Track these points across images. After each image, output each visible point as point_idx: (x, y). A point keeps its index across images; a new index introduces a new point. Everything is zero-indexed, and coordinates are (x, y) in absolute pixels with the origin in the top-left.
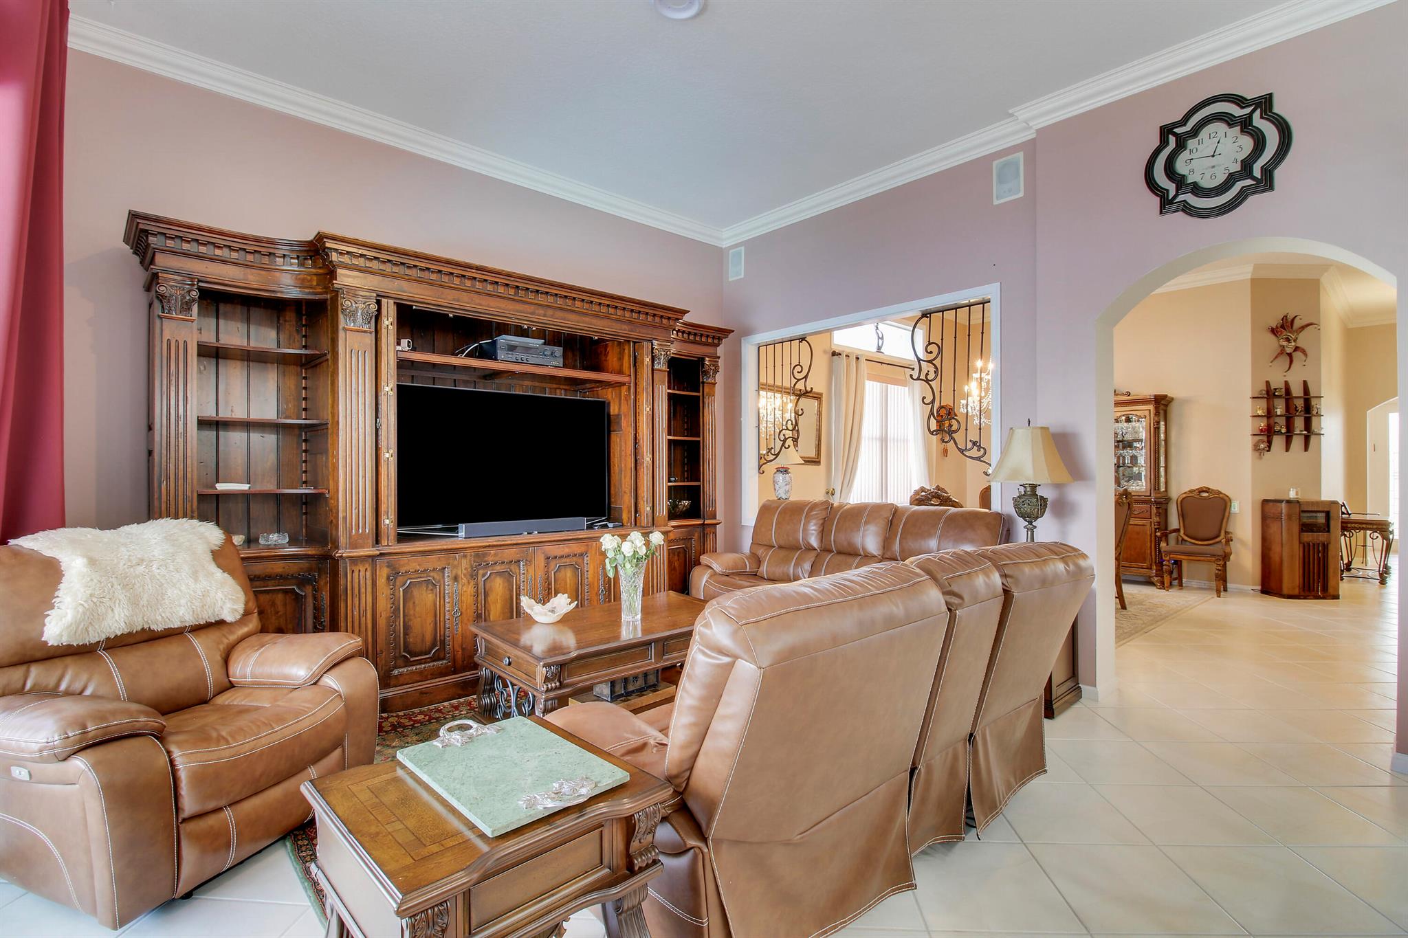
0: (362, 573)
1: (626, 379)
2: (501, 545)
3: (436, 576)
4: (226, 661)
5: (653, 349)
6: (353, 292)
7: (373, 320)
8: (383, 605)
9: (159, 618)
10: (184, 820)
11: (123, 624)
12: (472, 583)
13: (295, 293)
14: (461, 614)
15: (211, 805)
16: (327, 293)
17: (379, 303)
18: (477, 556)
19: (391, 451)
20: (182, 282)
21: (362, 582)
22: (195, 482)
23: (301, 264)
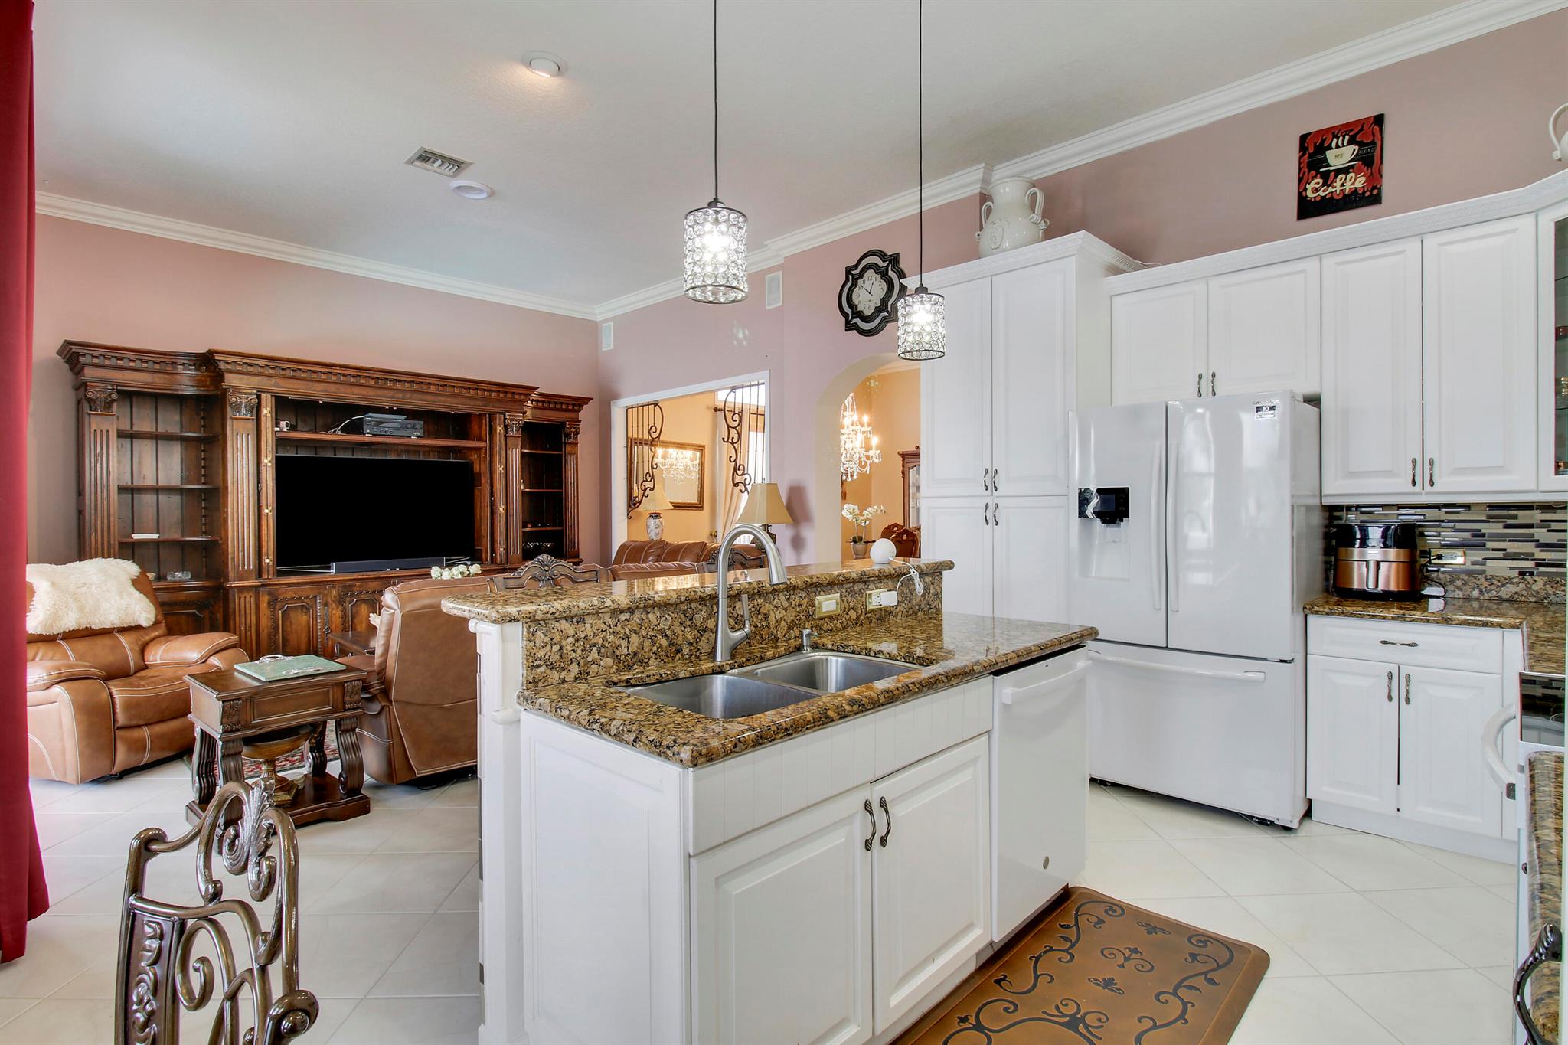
0: (247, 599)
1: (482, 445)
2: (367, 579)
3: (309, 602)
4: (143, 651)
5: (505, 419)
6: (237, 391)
7: (255, 409)
8: (265, 622)
9: (97, 621)
10: (119, 728)
11: (74, 623)
12: (340, 608)
13: (190, 391)
14: (331, 631)
15: (134, 723)
16: (218, 390)
17: (259, 397)
18: (344, 587)
19: (270, 508)
20: (106, 388)
21: (248, 605)
22: (116, 534)
23: (197, 369)
